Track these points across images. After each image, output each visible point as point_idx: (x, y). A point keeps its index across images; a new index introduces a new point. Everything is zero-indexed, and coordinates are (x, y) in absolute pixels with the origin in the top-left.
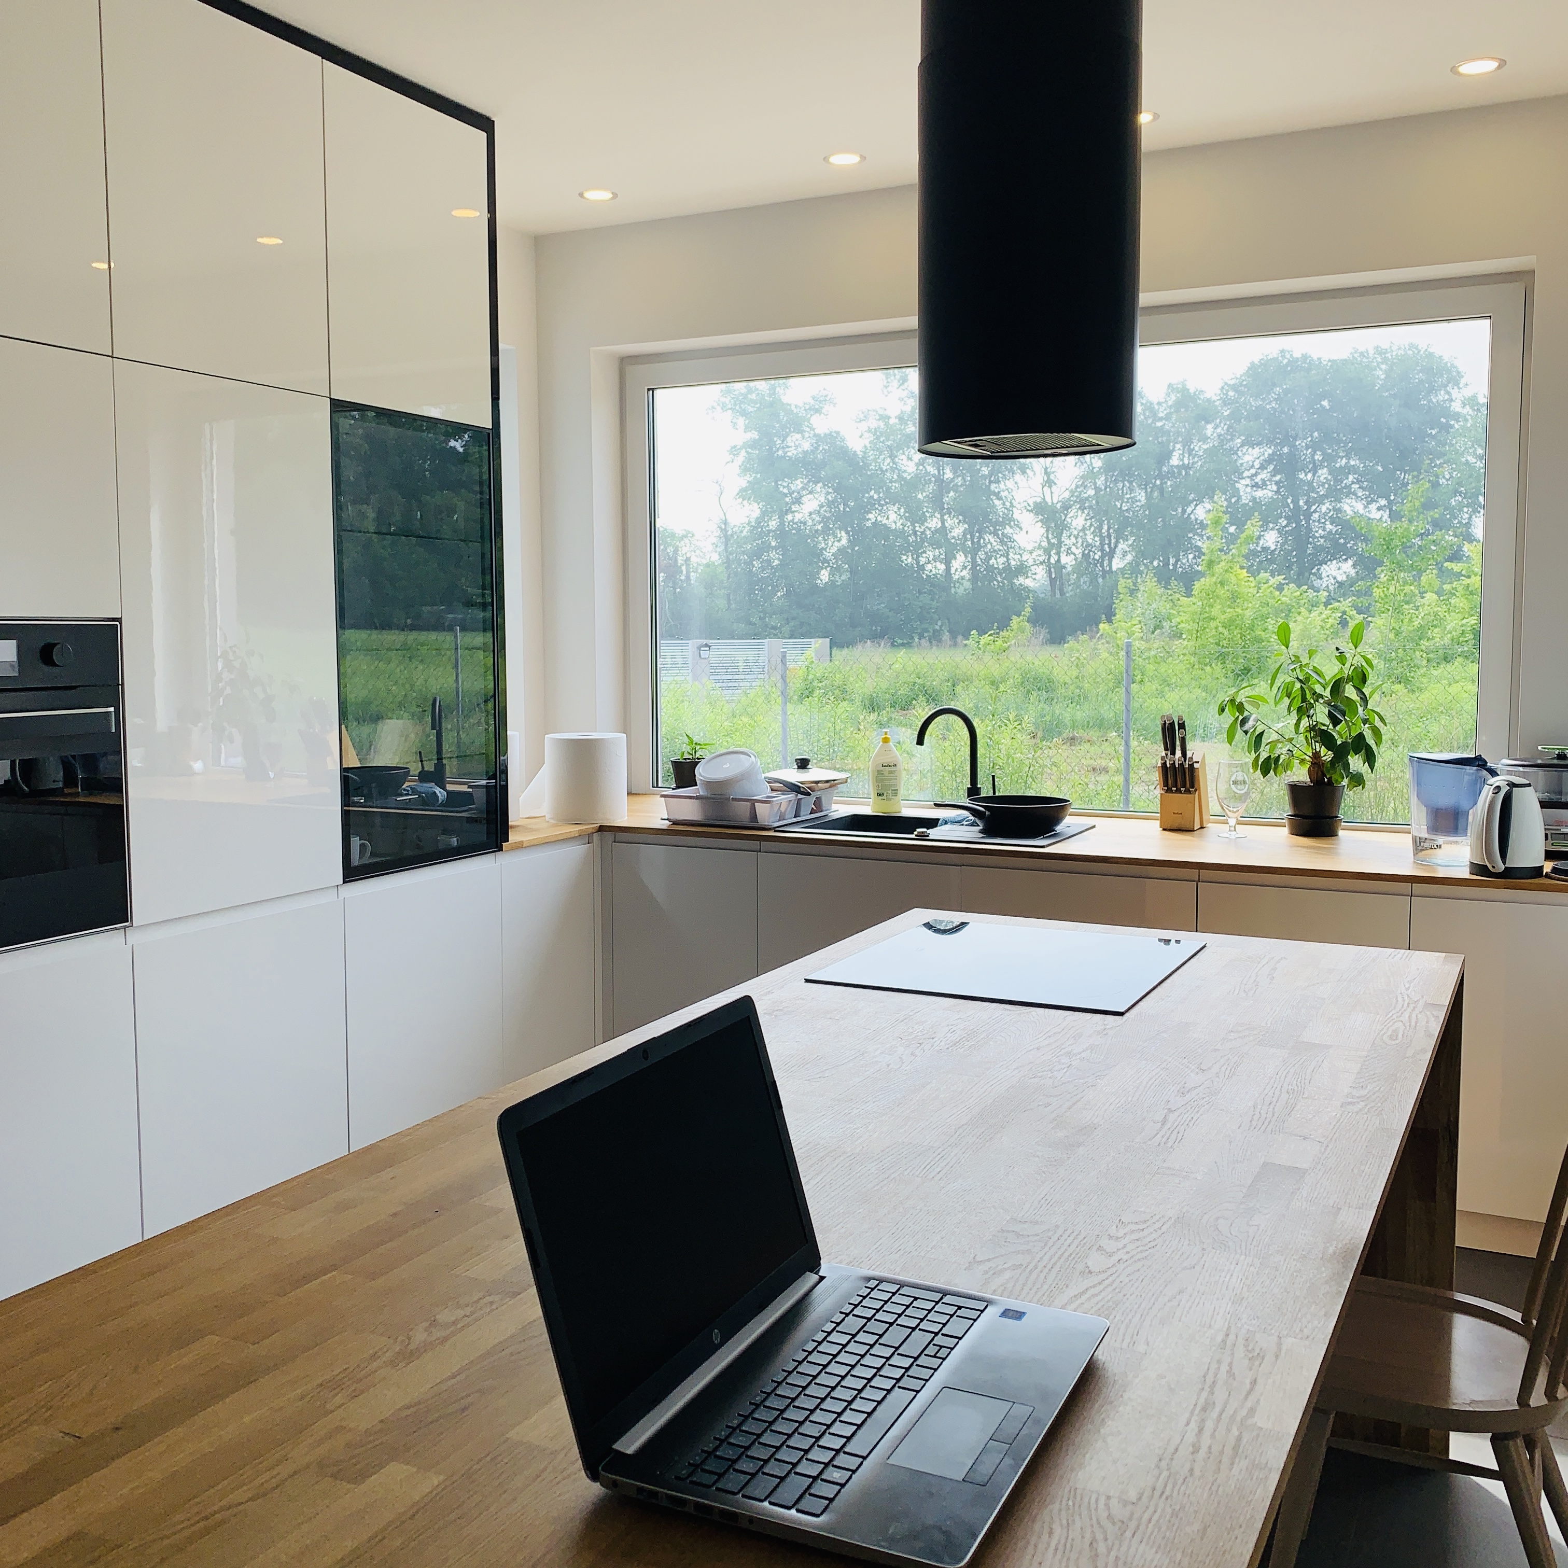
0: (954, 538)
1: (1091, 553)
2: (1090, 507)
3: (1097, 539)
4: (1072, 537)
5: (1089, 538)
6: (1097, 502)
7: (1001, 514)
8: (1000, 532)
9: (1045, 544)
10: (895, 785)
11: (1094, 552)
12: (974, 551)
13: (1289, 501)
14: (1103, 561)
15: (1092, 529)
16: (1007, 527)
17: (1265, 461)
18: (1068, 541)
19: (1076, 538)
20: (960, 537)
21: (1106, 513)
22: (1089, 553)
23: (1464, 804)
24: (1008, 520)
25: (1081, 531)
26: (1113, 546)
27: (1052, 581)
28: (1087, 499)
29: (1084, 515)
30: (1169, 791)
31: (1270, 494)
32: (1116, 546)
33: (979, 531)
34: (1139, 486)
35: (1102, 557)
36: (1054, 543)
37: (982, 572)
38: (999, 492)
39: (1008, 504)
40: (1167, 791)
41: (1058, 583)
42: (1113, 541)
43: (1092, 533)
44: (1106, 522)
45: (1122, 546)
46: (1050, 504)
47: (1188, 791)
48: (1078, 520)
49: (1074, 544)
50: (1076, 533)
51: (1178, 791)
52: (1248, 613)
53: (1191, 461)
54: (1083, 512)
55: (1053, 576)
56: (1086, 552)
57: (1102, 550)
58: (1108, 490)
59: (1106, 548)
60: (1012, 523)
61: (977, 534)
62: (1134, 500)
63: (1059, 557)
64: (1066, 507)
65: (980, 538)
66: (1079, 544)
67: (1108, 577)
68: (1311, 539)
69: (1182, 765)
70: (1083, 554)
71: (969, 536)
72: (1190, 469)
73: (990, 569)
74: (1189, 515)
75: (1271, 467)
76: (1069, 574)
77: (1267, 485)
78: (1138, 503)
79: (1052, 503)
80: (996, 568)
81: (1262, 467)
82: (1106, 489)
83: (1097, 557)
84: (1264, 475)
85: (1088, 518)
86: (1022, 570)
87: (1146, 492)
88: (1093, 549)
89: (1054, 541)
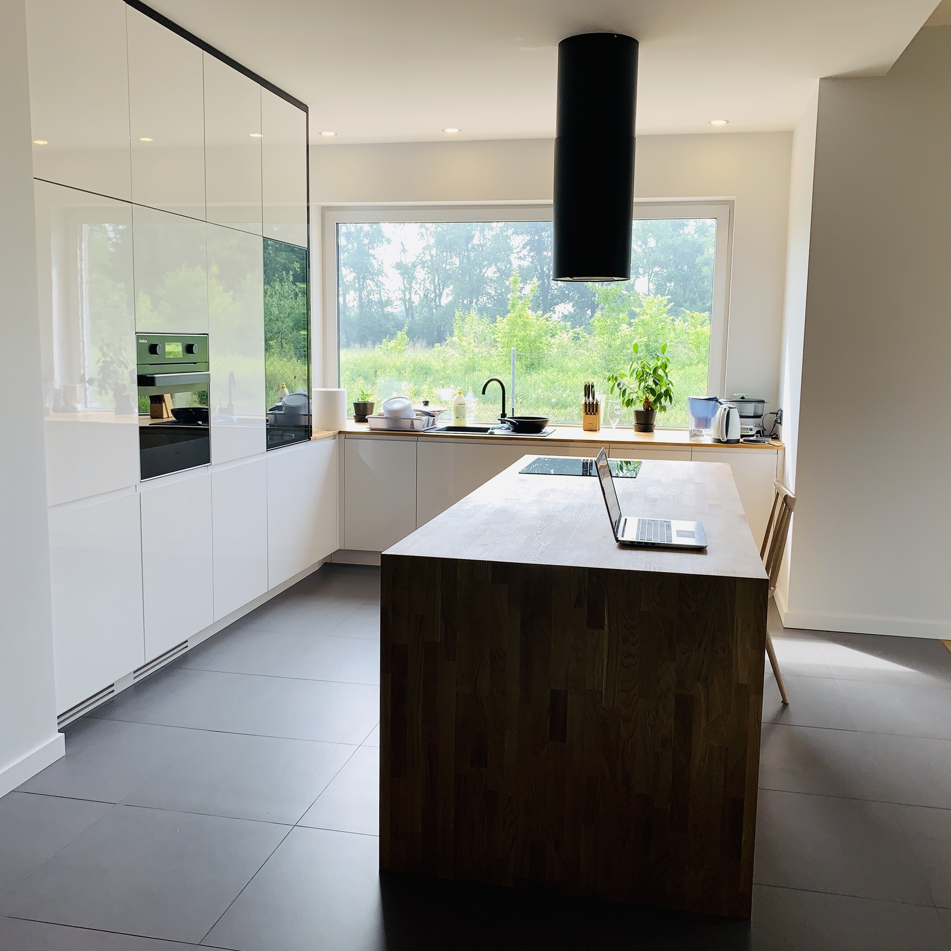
0: (347, 281)
1: (429, 294)
2: (428, 267)
3: (432, 286)
4: (418, 284)
5: (428, 285)
6: (432, 264)
7: (376, 269)
8: (376, 280)
9: (402, 288)
10: (464, 413)
11: (430, 294)
12: (361, 290)
13: (538, 268)
14: (436, 299)
15: (429, 279)
16: (380, 276)
17: (525, 243)
18: (415, 286)
19: (420, 285)
20: (351, 281)
21: (437, 270)
22: (427, 294)
23: (710, 416)
24: (380, 272)
25: (422, 281)
26: (441, 291)
27: (407, 310)
28: (426, 262)
29: (425, 271)
30: (587, 414)
31: (528, 263)
32: (443, 291)
33: (363, 278)
34: (455, 255)
35: (435, 297)
36: (407, 288)
37: (365, 303)
38: (374, 255)
39: (380, 263)
40: (586, 414)
41: (410, 311)
42: (441, 287)
43: (429, 282)
44: (437, 276)
45: (446, 291)
46: (405, 263)
47: (595, 414)
48: (420, 274)
49: (419, 288)
50: (419, 281)
51: (591, 414)
52: (533, 333)
53: (484, 242)
54: (424, 269)
55: (407, 307)
56: (426, 293)
57: (435, 292)
58: (438, 256)
59: (437, 291)
60: (383, 274)
61: (362, 280)
62: (452, 263)
63: (411, 296)
64: (414, 266)
65: (364, 282)
66: (422, 289)
67: (438, 309)
68: (550, 291)
69: (593, 403)
70: (424, 295)
71: (357, 281)
72: (484, 246)
73: (370, 301)
74: (484, 274)
75: (528, 248)
76: (416, 306)
77: (526, 258)
78: (455, 266)
79: (406, 263)
80: (373, 301)
81: (524, 247)
82: (437, 256)
83: (432, 297)
84: (525, 252)
85: (427, 273)
86: (389, 303)
87: (460, 259)
88: (430, 292)
89: (408, 286)
